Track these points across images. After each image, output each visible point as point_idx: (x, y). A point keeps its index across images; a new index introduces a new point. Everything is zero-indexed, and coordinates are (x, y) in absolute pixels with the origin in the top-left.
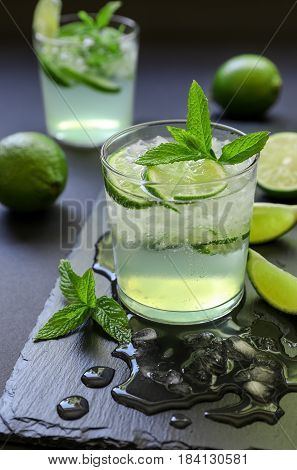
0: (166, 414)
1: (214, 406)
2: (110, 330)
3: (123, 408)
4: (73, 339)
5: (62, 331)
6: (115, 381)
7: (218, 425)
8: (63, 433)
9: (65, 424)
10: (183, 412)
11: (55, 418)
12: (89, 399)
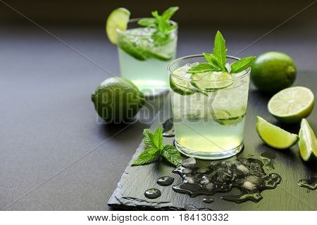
0: (201, 197)
1: (226, 194)
2: (171, 161)
3: (179, 194)
4: (151, 166)
5: (146, 161)
6: (174, 183)
7: (227, 202)
8: (148, 204)
9: (149, 200)
10: (210, 196)
11: (144, 198)
12: (161, 190)
